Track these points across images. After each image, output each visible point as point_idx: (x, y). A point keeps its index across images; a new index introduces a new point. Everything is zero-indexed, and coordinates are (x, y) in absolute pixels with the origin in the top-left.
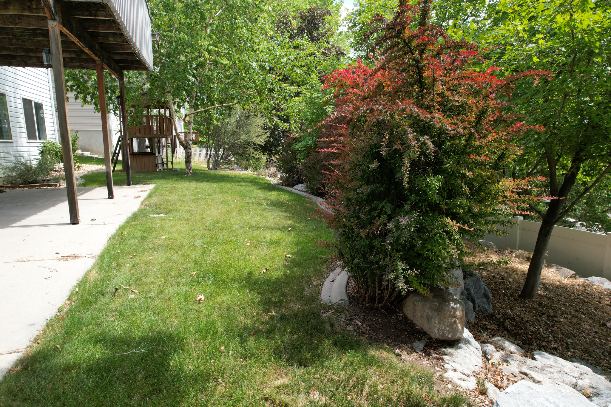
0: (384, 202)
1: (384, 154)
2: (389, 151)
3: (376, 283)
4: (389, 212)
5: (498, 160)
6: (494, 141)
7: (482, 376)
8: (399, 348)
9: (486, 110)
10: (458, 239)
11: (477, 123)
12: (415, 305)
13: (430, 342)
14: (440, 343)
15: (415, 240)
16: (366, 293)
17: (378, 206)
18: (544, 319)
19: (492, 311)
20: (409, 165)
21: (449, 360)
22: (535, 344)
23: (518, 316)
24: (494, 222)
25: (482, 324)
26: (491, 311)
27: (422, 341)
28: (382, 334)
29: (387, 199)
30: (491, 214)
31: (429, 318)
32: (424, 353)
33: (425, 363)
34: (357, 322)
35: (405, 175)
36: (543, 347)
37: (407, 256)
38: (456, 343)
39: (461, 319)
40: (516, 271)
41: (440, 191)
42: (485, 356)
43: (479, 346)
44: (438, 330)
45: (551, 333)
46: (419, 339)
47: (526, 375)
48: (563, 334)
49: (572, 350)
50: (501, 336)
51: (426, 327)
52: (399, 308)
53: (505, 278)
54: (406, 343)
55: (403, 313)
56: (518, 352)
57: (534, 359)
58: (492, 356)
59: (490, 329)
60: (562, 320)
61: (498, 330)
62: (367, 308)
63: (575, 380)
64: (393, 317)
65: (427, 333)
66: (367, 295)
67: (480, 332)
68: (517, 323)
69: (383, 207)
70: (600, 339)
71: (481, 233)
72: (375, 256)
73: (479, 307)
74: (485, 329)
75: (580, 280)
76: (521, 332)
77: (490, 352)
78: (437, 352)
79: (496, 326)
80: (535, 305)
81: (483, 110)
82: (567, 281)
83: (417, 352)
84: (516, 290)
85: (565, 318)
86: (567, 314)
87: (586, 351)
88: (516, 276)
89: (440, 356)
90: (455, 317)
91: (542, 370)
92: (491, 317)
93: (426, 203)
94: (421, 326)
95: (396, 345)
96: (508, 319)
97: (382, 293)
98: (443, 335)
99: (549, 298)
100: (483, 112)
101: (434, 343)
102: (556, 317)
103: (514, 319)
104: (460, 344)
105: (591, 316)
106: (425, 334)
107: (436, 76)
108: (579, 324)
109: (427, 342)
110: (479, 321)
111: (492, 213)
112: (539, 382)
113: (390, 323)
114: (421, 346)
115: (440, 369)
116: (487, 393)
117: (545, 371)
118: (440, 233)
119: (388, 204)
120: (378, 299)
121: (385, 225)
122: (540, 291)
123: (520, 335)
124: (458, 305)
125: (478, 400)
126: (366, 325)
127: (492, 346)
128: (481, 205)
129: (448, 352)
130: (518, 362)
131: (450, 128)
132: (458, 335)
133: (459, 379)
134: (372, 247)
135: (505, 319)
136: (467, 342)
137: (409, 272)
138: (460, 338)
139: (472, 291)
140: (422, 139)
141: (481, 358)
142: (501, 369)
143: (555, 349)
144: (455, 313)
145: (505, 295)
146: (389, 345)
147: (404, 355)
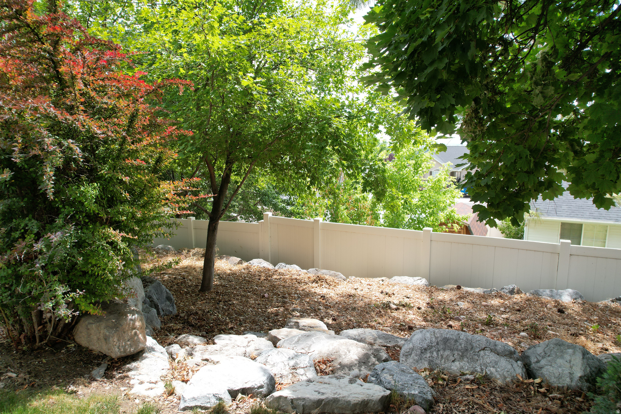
0: (27, 218)
1: (18, 161)
2: (25, 157)
3: (34, 318)
4: (36, 230)
5: (156, 163)
6: (150, 145)
7: (170, 377)
8: (73, 384)
9: (137, 113)
10: (124, 248)
11: (129, 126)
12: (88, 329)
13: (112, 363)
14: (123, 361)
15: (75, 258)
16: (20, 334)
17: (19, 225)
18: (221, 306)
19: (177, 312)
20: (52, 173)
21: (134, 375)
22: (216, 330)
23: (200, 310)
24: (160, 226)
25: (168, 327)
26: (175, 312)
27: (102, 365)
28: (50, 376)
29: (31, 216)
30: (155, 218)
31: (106, 339)
32: (106, 378)
33: (107, 388)
34: (10, 374)
35: (48, 185)
36: (223, 330)
37: (70, 277)
38: (140, 354)
39: (141, 328)
40: (194, 268)
41: (98, 200)
42: (172, 357)
43: (164, 350)
44: (118, 348)
45: (227, 316)
46: (99, 365)
47: (207, 360)
48: (236, 314)
49: (244, 325)
50: (186, 333)
51: (104, 349)
52: (69, 339)
53: (186, 277)
54: (81, 375)
55: (75, 342)
56: (201, 343)
57: (214, 343)
58: (177, 354)
59: (176, 329)
60: (234, 302)
61: (184, 327)
62: (24, 352)
63: (244, 349)
64: (63, 351)
65: (107, 354)
66: (22, 337)
67: (167, 335)
68: (199, 317)
69: (26, 225)
70: (261, 309)
71: (149, 238)
72: (24, 286)
73: (163, 311)
74: (171, 331)
75: (245, 264)
76: (203, 323)
77: (176, 351)
78: (121, 371)
79: (182, 325)
80: (214, 295)
81: (133, 114)
82: (236, 268)
83: (96, 380)
84: (196, 286)
85: (237, 299)
86: (238, 296)
87: (254, 322)
88: (195, 273)
89: (125, 374)
90: (135, 329)
91: (220, 350)
92: (176, 318)
93: (84, 214)
94: (99, 349)
95: (69, 382)
96: (191, 314)
97: (44, 327)
98: (125, 351)
99: (224, 286)
100: (134, 116)
101: (117, 363)
102: (230, 301)
103: (197, 313)
104: (144, 355)
105: (254, 292)
106: (105, 356)
107: (74, 72)
108: (247, 301)
109: (109, 365)
110: (165, 325)
111: (155, 216)
112: (217, 362)
113: (59, 359)
114: (102, 371)
115: (126, 388)
116: (175, 392)
117: (223, 351)
118: (102, 245)
119: (33, 221)
120: (40, 336)
121: (32, 246)
122: (216, 282)
123: (203, 326)
124: (136, 315)
125: (167, 402)
126: (25, 373)
127: (177, 345)
128: (144, 210)
129: (133, 366)
130: (201, 352)
131: (99, 132)
132: (141, 345)
133: (146, 390)
134: (18, 277)
135: (189, 316)
136: (152, 349)
137: (72, 294)
138: (143, 348)
139: (155, 298)
140: (66, 144)
141: (167, 360)
142: (186, 364)
143: (232, 328)
144: (134, 324)
145: (187, 293)
146: (59, 386)
147: (81, 390)
